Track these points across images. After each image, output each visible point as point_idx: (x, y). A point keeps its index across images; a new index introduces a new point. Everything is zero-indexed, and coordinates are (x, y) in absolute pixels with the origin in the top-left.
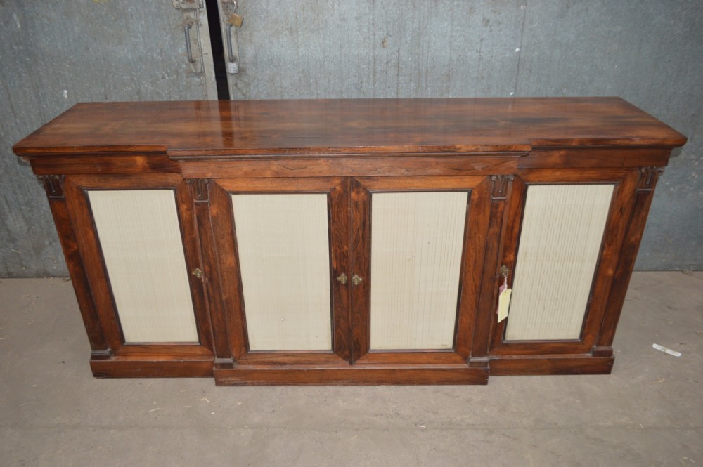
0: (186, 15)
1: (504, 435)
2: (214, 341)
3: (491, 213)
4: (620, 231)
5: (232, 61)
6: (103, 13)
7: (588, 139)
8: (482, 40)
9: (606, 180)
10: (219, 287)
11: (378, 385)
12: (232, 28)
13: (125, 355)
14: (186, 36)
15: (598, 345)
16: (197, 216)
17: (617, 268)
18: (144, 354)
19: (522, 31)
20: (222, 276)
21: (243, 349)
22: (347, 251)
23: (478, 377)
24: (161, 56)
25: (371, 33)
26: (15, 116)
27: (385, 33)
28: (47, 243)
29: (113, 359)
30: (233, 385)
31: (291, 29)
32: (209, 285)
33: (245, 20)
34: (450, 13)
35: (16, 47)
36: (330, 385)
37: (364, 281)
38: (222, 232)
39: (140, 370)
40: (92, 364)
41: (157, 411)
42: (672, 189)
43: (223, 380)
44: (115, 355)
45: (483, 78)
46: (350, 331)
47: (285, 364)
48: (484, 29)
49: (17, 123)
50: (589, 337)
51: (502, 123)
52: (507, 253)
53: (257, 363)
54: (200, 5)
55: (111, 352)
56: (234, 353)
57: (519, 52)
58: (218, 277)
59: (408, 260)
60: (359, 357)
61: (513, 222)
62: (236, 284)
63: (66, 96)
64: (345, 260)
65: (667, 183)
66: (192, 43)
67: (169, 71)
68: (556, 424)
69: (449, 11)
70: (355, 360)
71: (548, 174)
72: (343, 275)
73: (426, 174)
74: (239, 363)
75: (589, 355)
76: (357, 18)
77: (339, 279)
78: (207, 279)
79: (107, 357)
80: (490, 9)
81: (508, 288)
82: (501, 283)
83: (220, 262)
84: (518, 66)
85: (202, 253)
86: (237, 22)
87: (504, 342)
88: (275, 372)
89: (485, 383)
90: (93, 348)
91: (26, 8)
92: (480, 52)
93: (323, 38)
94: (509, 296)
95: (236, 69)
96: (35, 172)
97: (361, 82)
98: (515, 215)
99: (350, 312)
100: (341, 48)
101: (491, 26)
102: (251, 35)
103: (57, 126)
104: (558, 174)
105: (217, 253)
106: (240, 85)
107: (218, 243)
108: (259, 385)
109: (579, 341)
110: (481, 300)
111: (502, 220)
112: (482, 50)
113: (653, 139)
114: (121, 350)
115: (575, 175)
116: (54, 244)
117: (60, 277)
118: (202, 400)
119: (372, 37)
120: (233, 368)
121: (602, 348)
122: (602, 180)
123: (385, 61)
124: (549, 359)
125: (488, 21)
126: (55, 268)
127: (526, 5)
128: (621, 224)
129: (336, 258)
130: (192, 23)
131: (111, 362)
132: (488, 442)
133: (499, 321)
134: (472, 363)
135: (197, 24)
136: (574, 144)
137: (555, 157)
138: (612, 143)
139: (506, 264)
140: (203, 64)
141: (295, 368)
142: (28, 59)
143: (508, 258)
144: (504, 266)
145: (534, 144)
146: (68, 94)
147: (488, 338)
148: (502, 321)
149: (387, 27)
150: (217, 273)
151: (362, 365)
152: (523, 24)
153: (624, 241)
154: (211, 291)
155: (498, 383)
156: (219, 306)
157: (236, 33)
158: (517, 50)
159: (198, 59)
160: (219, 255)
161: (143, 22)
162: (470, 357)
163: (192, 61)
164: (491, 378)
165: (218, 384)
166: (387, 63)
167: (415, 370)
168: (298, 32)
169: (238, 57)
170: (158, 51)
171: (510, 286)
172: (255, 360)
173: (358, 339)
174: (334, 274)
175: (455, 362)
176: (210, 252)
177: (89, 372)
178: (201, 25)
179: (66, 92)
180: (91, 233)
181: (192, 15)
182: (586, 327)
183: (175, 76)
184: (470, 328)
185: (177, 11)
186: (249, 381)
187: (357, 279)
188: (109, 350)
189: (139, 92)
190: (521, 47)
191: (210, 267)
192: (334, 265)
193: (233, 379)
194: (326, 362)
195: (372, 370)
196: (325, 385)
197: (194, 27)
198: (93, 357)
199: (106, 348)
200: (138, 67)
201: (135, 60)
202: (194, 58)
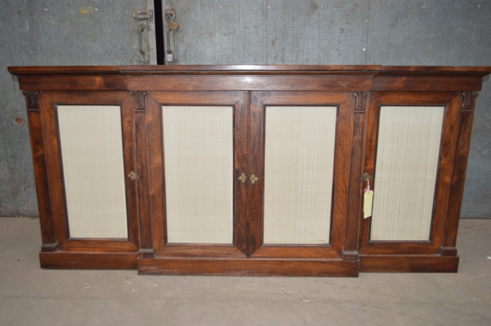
0: (140, 23)
2: (139, 233)
3: (354, 123)
4: (452, 145)
5: (170, 52)
6: (86, 21)
8: (340, 42)
9: (438, 103)
10: (148, 183)
12: (171, 32)
13: (68, 249)
14: (139, 37)
15: (445, 246)
16: (136, 123)
17: (453, 176)
18: (84, 249)
19: (367, 36)
20: (151, 174)
21: (163, 241)
22: (247, 154)
23: (351, 270)
25: (265, 36)
27: (274, 37)
28: (22, 188)
29: (59, 252)
30: (153, 274)
31: (211, 33)
32: (140, 182)
33: (180, 26)
34: (318, 24)
35: (24, 43)
36: (230, 275)
37: (259, 180)
38: (153, 137)
39: (78, 261)
40: (41, 255)
41: (88, 289)
42: (483, 152)
43: (144, 268)
44: (60, 249)
46: (248, 225)
47: (195, 256)
48: (341, 35)
50: (437, 238)
52: (368, 162)
53: (172, 255)
54: (151, 16)
55: (57, 246)
56: (155, 245)
57: (366, 50)
58: (147, 175)
59: (293, 164)
60: (254, 250)
61: (372, 136)
62: (161, 182)
64: (245, 162)
65: (479, 148)
66: (143, 41)
69: (317, 22)
70: (251, 254)
71: (394, 97)
72: (243, 174)
73: (306, 89)
74: (158, 254)
75: (438, 255)
76: (256, 27)
77: (240, 178)
78: (138, 177)
79: (54, 249)
80: (344, 22)
81: (371, 189)
82: (365, 186)
83: (150, 162)
84: (366, 60)
85: (137, 154)
86: (175, 28)
87: (370, 241)
88: (186, 262)
89: (357, 276)
90: (44, 242)
91: (34, 17)
92: (339, 50)
93: (232, 40)
94: (372, 198)
95: (172, 59)
96: (21, 88)
98: (373, 130)
99: (248, 208)
100: (245, 47)
101: (346, 33)
102: (183, 37)
104: (402, 97)
105: (148, 155)
107: (150, 146)
108: (173, 274)
109: (429, 242)
110: (350, 199)
111: (363, 130)
112: (340, 49)
114: (66, 245)
115: (414, 98)
116: (28, 189)
117: (28, 217)
118: (126, 282)
119: (265, 39)
120: (153, 257)
121: (448, 248)
122: (435, 103)
123: (274, 56)
125: (343, 30)
126: (25, 208)
127: (368, 19)
128: (452, 139)
129: (238, 160)
130: (145, 28)
131: (57, 254)
132: (362, 310)
133: (365, 217)
134: (345, 256)
135: (148, 29)
137: (399, 82)
138: (440, 69)
139: (368, 172)
140: (149, 56)
141: (203, 259)
142: (30, 51)
143: (368, 167)
144: (366, 173)
145: (383, 69)
147: (357, 233)
148: (367, 218)
149: (275, 33)
150: (147, 172)
151: (256, 257)
152: (367, 32)
153: (456, 153)
154: (141, 188)
155: (367, 279)
156: (146, 200)
157: (173, 35)
158: (364, 50)
159: (146, 53)
160: (150, 157)
161: (112, 27)
162: (343, 251)
163: (143, 53)
164: (360, 274)
165: (141, 273)
166: (275, 57)
167: (300, 261)
168: (215, 35)
169: (173, 52)
170: (120, 47)
171: (372, 188)
172: (171, 252)
173: (253, 233)
174: (236, 174)
175: (331, 257)
176: (143, 153)
177: (38, 264)
178: (150, 29)
180: (55, 141)
181: (145, 22)
182: (434, 229)
184: (342, 224)
185: (135, 20)
186: (165, 271)
187: (254, 179)
188: (56, 244)
190: (367, 48)
191: (142, 166)
192: (237, 167)
193: (152, 268)
194: (228, 255)
195: (264, 261)
196: (226, 275)
197: (145, 30)
198: (43, 249)
199: (54, 242)
200: (105, 57)
201: (103, 53)
202: (143, 50)
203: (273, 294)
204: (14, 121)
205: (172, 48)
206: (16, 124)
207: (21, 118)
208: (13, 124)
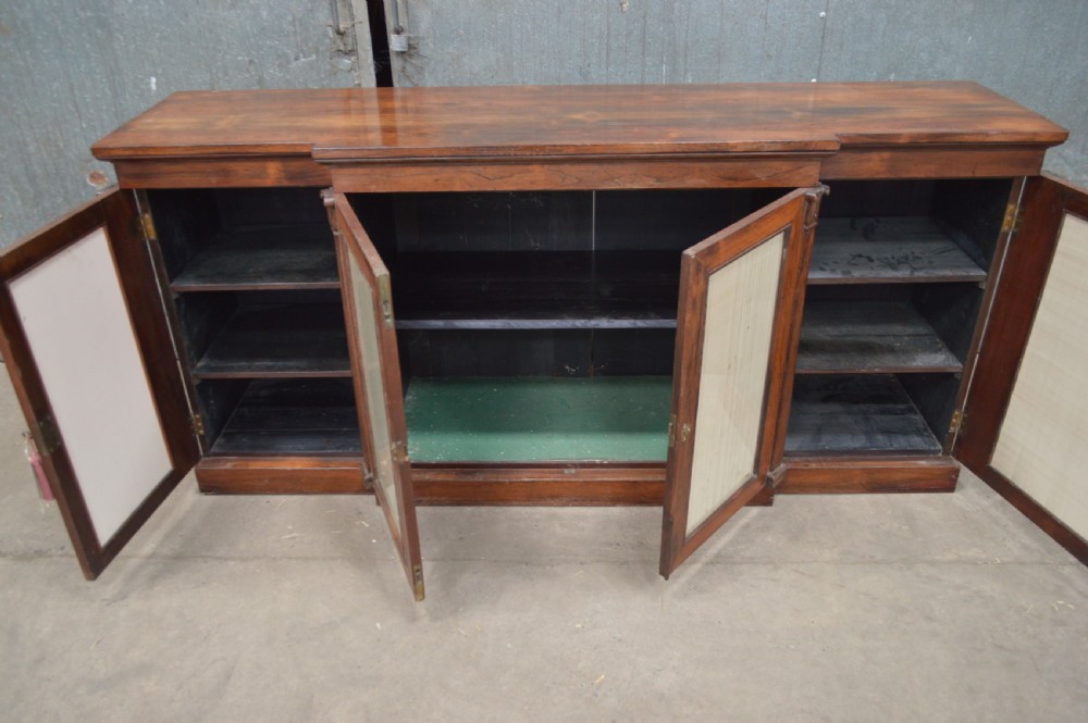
1: (797, 571)
5: (398, 32)
7: (923, 134)
11: (613, 505)
24: (294, 26)
26: (80, 117)
29: (228, 466)
35: (82, 14)
36: (542, 505)
39: (266, 482)
40: (198, 473)
41: (294, 538)
45: (769, 57)
49: (82, 128)
51: (798, 114)
57: (825, 17)
63: (154, 87)
66: (339, 5)
67: (305, 49)
68: (872, 557)
75: (923, 463)
84: (823, 38)
88: (463, 485)
89: (769, 503)
92: (765, 18)
95: (404, 45)
97: (589, 65)
103: (150, 120)
106: (409, 69)
112: (769, 16)
113: (1019, 133)
118: (358, 523)
123: (625, 33)
124: (864, 469)
131: (226, 470)
132: (772, 580)
136: (902, 141)
137: (875, 161)
138: (958, 139)
140: (355, 38)
142: (99, 31)
145: (844, 141)
146: (157, 84)
155: (789, 504)
158: (822, 14)
159: (348, 31)
163: (340, 34)
164: (778, 498)
166: (627, 35)
169: (407, 26)
170: (289, 18)
177: (194, 485)
179: (154, 80)
183: (314, 57)
186: (425, 499)
189: (260, 81)
190: (827, 11)
195: (603, 482)
196: (535, 504)
200: (260, 43)
201: (256, 32)
202: (342, 30)
203: (618, 544)
204: (88, 180)
205: (403, 22)
206: (93, 185)
207: (101, 172)
208: (85, 185)
